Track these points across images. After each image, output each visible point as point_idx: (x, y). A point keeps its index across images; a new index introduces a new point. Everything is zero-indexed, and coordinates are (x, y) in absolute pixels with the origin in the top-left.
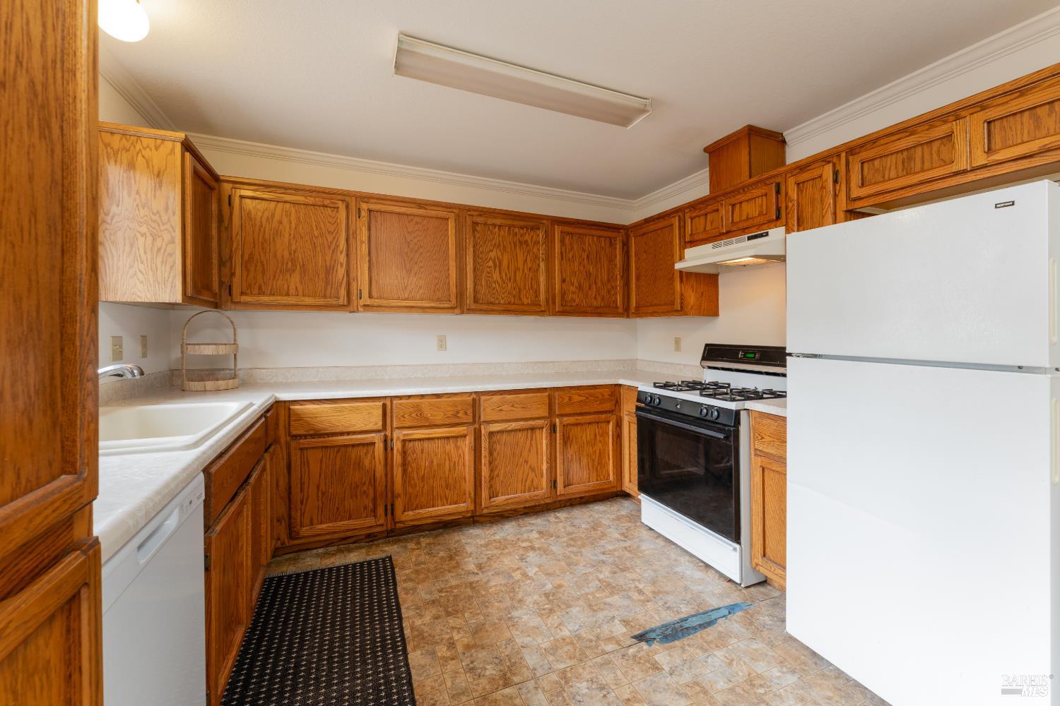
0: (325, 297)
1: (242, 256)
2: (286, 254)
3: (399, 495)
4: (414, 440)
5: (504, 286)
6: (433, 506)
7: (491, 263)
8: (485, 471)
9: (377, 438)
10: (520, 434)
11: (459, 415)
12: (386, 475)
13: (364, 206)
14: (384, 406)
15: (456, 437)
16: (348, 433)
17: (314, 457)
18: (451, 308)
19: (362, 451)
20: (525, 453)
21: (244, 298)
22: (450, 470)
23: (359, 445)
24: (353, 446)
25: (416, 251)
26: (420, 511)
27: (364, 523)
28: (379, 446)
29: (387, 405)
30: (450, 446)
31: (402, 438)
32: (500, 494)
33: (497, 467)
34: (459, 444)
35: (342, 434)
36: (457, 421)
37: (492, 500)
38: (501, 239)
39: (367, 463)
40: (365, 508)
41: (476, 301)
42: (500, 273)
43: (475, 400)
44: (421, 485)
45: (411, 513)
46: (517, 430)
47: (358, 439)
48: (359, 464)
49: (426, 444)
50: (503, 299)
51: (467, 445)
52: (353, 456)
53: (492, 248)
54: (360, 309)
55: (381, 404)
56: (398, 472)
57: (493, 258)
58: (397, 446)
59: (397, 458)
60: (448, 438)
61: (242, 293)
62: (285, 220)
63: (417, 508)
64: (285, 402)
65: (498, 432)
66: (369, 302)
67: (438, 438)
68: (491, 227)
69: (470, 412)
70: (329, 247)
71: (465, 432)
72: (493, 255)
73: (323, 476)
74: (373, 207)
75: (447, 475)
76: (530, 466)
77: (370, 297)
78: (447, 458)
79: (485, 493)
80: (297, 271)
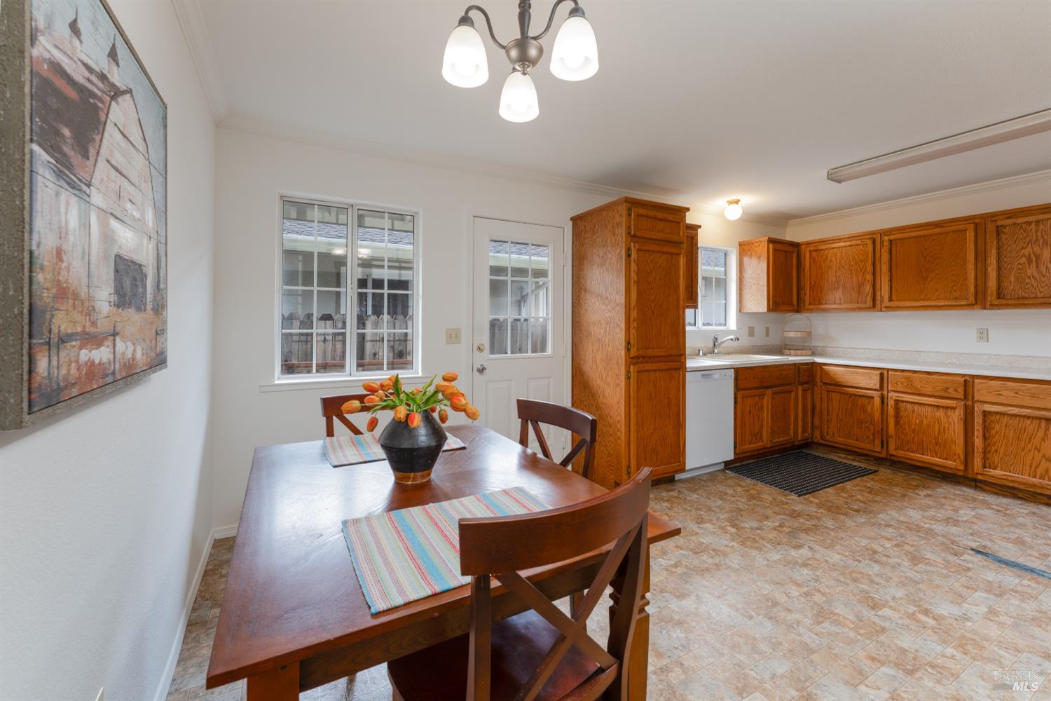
0: (858, 303)
1: (810, 283)
2: (834, 279)
3: (892, 437)
4: (906, 402)
5: (1043, 279)
6: (923, 454)
7: (1024, 260)
8: (978, 442)
9: (876, 394)
10: (1029, 422)
11: (949, 391)
12: (882, 420)
13: (886, 238)
14: (882, 376)
15: (947, 408)
16: (857, 388)
17: (835, 397)
18: (969, 305)
19: (866, 401)
20: (1036, 441)
21: (811, 307)
22: (939, 432)
23: (863, 396)
24: (860, 396)
25: (933, 262)
26: (910, 454)
27: (865, 446)
28: (877, 401)
29: (883, 375)
30: (940, 413)
31: (894, 398)
32: (999, 468)
33: (995, 444)
34: (949, 414)
35: (853, 387)
36: (947, 395)
37: (985, 469)
38: (1039, 234)
39: (869, 410)
40: (868, 438)
41: (999, 296)
42: (1037, 267)
43: (968, 383)
44: (912, 436)
45: (902, 452)
46: (1024, 416)
47: (861, 392)
48: (863, 409)
49: (916, 407)
50: (1041, 292)
51: (957, 416)
52: (860, 403)
53: (1024, 246)
54: (883, 309)
55: (878, 372)
56: (892, 422)
57: (1027, 254)
58: (891, 403)
59: (891, 412)
60: (938, 406)
61: (810, 304)
62: (833, 259)
63: (908, 450)
64: (820, 363)
65: (994, 412)
66: (888, 304)
67: (928, 405)
68: (1024, 226)
69: (961, 390)
70: (861, 271)
71: (954, 405)
72: (1026, 252)
73: (840, 410)
74: (892, 237)
75: (936, 435)
76: (1044, 456)
77: (891, 299)
78: (937, 422)
79: (978, 461)
80: (841, 289)
